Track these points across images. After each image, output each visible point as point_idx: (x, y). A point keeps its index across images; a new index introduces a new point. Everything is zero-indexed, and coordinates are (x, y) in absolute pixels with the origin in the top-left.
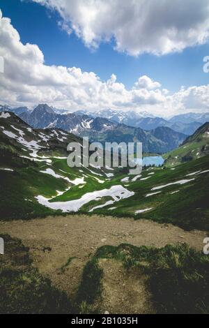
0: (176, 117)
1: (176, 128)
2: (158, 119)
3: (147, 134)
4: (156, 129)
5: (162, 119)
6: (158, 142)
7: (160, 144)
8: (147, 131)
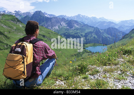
0: (122, 22)
1: (121, 28)
2: (110, 23)
3: (101, 31)
4: (108, 29)
5: (113, 23)
6: (109, 37)
7: (110, 38)
8: (102, 30)
